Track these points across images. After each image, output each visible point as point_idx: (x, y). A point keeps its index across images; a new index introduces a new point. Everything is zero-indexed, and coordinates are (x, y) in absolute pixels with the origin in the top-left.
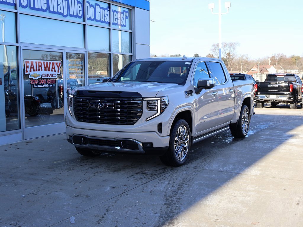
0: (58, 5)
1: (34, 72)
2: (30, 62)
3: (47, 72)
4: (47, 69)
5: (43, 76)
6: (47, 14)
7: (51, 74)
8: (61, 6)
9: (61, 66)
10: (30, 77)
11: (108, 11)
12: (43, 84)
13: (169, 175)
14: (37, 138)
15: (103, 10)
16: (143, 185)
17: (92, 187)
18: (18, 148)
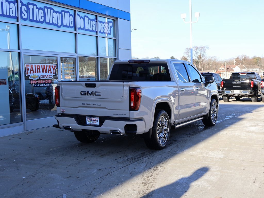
0: (53, 17)
1: (34, 74)
2: (30, 66)
3: (44, 74)
4: (44, 71)
5: (41, 77)
6: (44, 25)
7: (48, 76)
8: (56, 18)
9: (56, 69)
10: (30, 78)
11: (95, 21)
12: (41, 84)
13: (147, 159)
14: (36, 129)
15: (91, 21)
16: (124, 168)
17: (81, 170)
18: (20, 138)
